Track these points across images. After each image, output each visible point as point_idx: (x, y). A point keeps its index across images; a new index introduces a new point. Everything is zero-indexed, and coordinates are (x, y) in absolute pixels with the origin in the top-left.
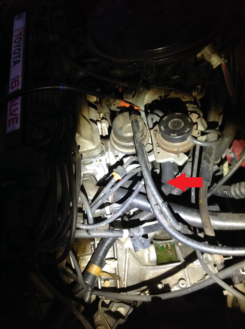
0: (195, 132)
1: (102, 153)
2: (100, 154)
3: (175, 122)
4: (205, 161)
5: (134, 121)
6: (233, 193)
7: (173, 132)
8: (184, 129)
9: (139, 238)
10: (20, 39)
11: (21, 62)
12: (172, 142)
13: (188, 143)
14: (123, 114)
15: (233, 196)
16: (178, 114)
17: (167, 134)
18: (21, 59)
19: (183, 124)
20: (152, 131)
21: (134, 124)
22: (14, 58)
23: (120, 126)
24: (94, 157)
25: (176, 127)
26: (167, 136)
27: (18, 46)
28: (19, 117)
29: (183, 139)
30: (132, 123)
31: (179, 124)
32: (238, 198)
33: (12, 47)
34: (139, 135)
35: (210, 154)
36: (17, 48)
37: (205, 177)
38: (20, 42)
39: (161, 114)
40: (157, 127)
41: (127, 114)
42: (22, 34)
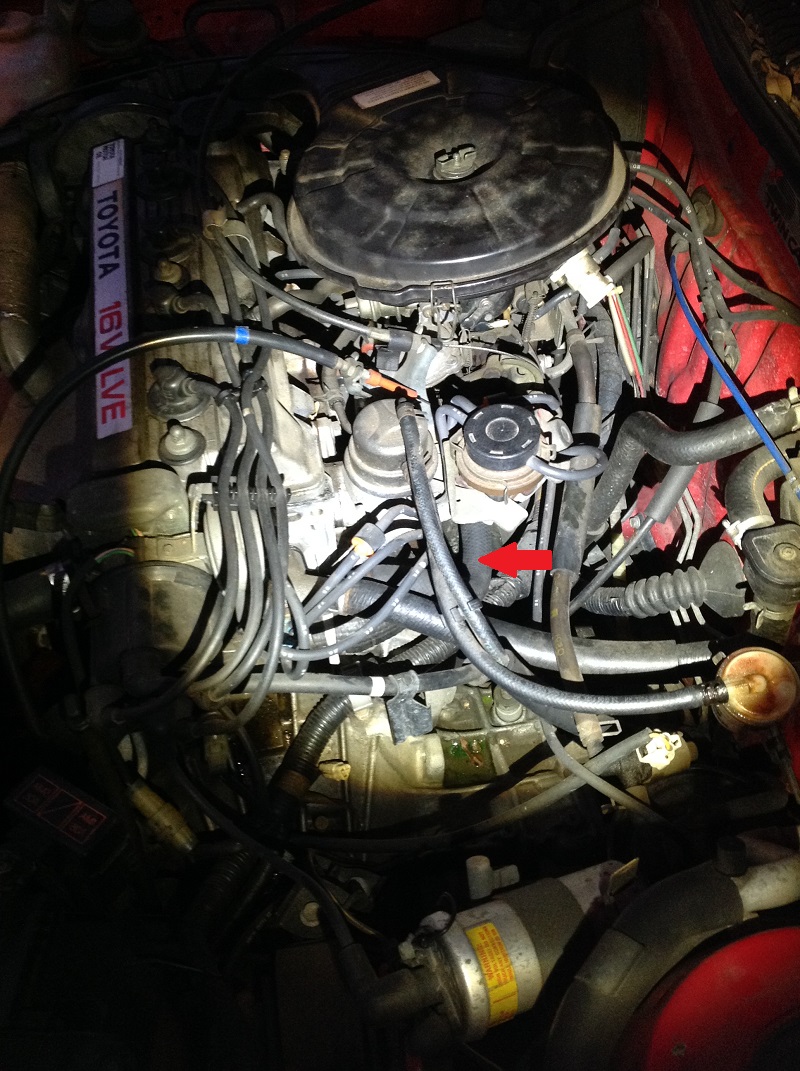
0: (543, 450)
1: (327, 493)
2: (322, 495)
3: (499, 423)
4: (566, 522)
5: (407, 419)
6: (632, 604)
7: (496, 446)
8: (520, 439)
9: (407, 702)
10: (115, 208)
11: (122, 269)
12: (494, 469)
13: (530, 472)
14: (377, 403)
15: (631, 611)
16: (507, 406)
17: (482, 449)
18: (121, 260)
19: (518, 429)
20: (446, 445)
21: (408, 427)
22: (100, 258)
23: (373, 430)
24: (307, 502)
25: (502, 436)
26: (482, 454)
27: (109, 226)
28: (128, 400)
29: (518, 464)
30: (402, 424)
31: (509, 428)
32: (643, 615)
33: (92, 230)
34: (418, 451)
35: (579, 508)
36: (108, 231)
37: (567, 561)
38: (113, 218)
39: (469, 408)
40: (459, 435)
41: (389, 404)
42: (119, 195)
